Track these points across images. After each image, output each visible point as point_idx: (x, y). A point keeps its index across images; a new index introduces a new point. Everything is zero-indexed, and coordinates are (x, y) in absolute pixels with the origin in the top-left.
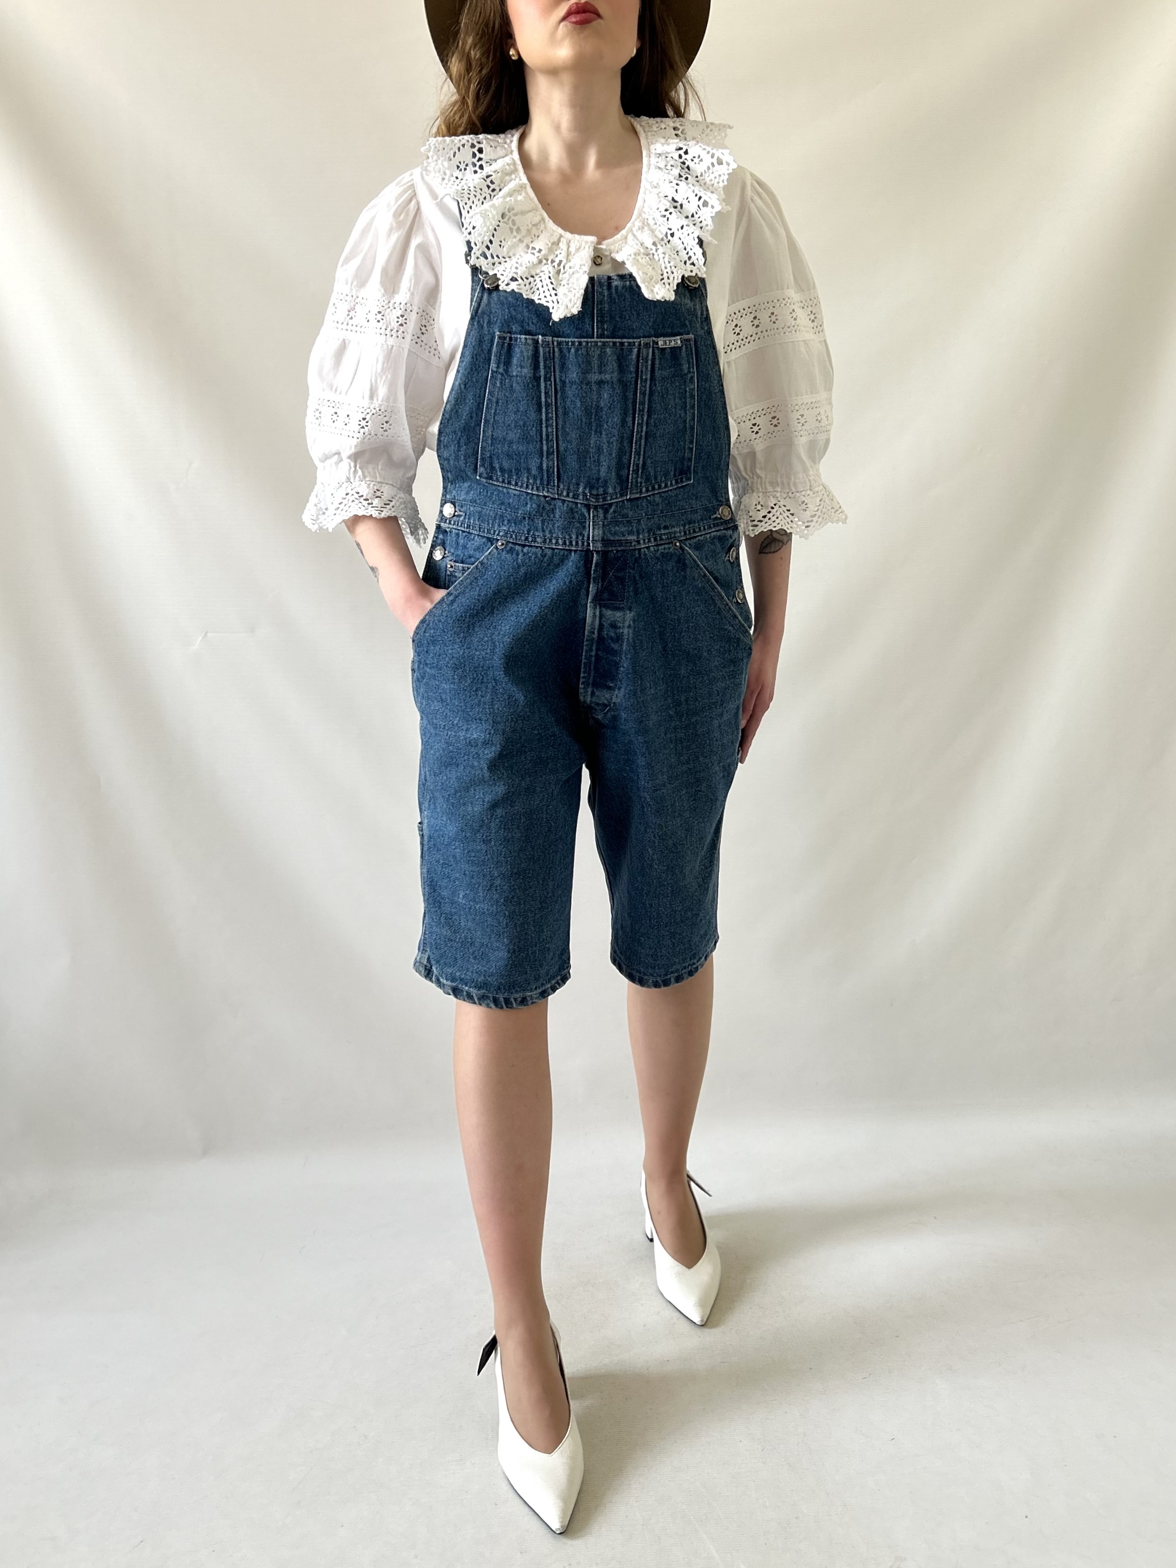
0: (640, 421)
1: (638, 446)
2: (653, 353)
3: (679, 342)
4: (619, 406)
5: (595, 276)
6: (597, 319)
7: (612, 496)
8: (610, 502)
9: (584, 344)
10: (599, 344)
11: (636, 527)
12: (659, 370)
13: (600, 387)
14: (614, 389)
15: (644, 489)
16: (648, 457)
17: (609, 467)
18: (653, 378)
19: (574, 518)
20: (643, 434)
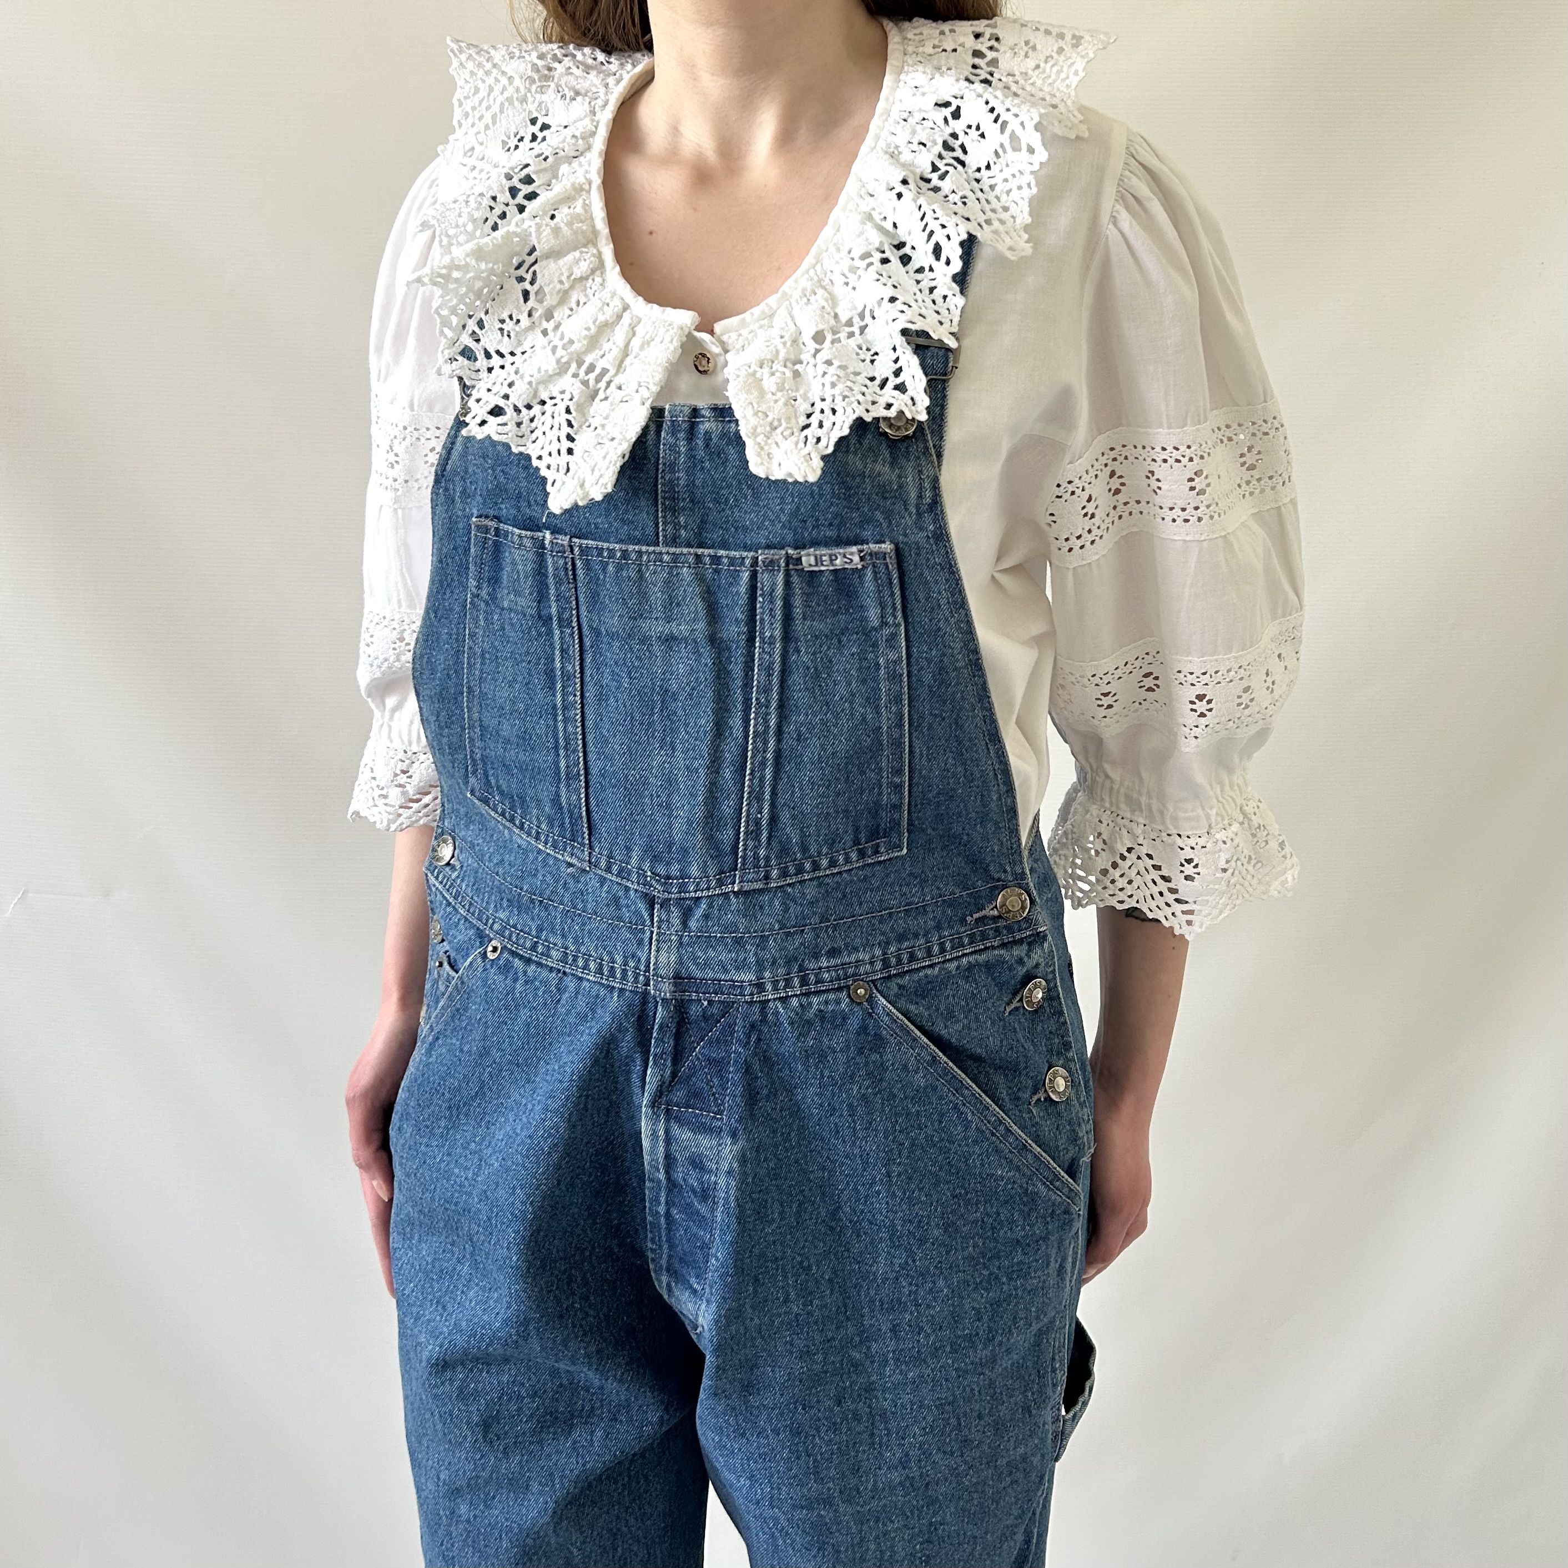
0: (761, 729)
1: (756, 781)
2: (788, 583)
3: (856, 559)
4: (710, 694)
5: (667, 407)
6: (663, 504)
7: (697, 885)
8: (693, 894)
9: (633, 556)
10: (666, 558)
11: (756, 954)
12: (805, 618)
13: (671, 649)
14: (700, 655)
15: (775, 873)
16: (785, 804)
17: (689, 823)
18: (787, 637)
19: (620, 919)
20: (769, 755)
